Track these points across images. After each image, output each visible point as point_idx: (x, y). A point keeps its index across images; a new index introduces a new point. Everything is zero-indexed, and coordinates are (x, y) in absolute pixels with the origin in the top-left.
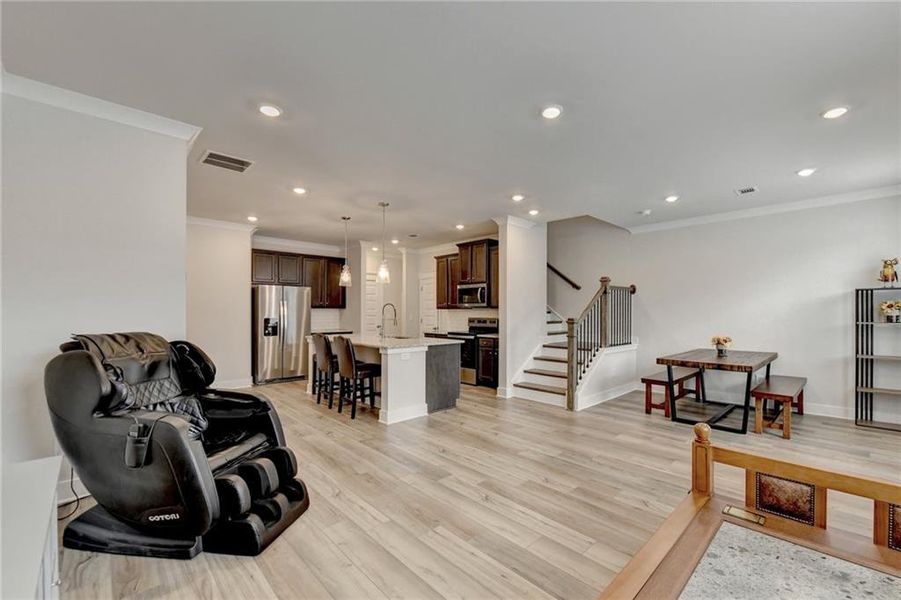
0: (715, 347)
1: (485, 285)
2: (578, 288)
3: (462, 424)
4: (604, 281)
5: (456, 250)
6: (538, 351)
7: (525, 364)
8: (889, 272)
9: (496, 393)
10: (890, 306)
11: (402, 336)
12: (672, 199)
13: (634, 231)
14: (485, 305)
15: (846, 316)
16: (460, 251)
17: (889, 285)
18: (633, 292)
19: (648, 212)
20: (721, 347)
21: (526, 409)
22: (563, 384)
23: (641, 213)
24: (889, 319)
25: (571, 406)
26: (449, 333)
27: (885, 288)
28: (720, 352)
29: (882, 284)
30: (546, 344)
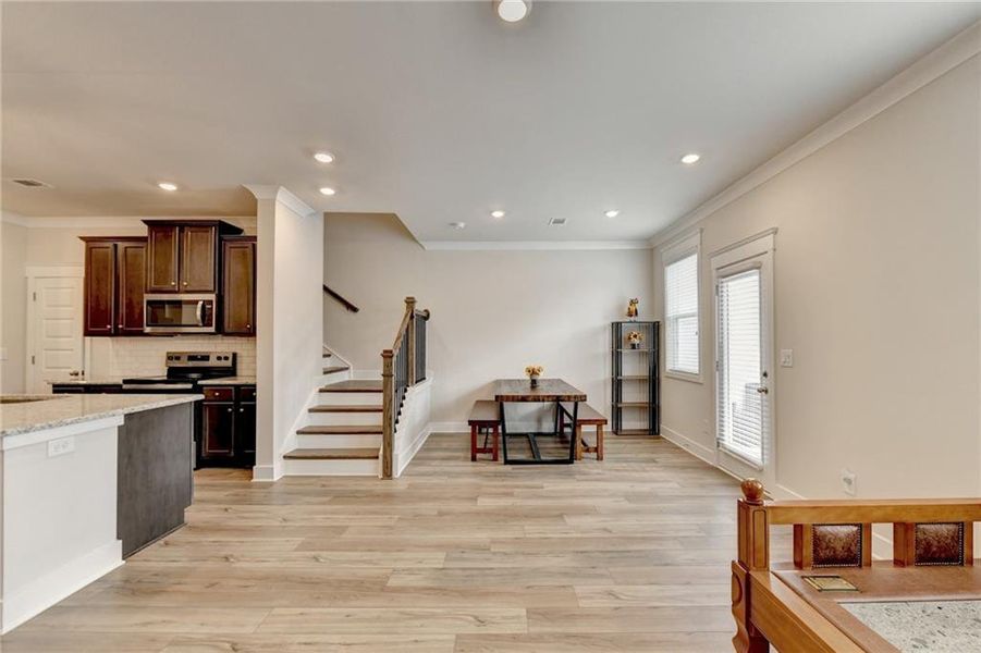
0: (528, 378)
1: (212, 297)
2: (355, 310)
3: (227, 559)
4: (410, 302)
5: (143, 231)
6: (314, 400)
7: (297, 421)
8: (633, 308)
9: (252, 478)
10: (635, 336)
11: (29, 395)
12: (498, 214)
13: (428, 246)
14: (212, 329)
15: (604, 344)
16: (150, 232)
17: (632, 319)
18: (427, 318)
19: (462, 225)
20: (535, 377)
21: (318, 494)
22: (376, 442)
23: (454, 224)
24: (633, 346)
25: (388, 472)
26: (125, 382)
27: (631, 322)
28: (534, 383)
29: (628, 319)
30: (323, 387)
